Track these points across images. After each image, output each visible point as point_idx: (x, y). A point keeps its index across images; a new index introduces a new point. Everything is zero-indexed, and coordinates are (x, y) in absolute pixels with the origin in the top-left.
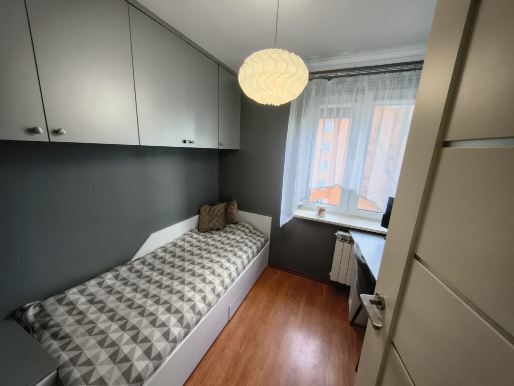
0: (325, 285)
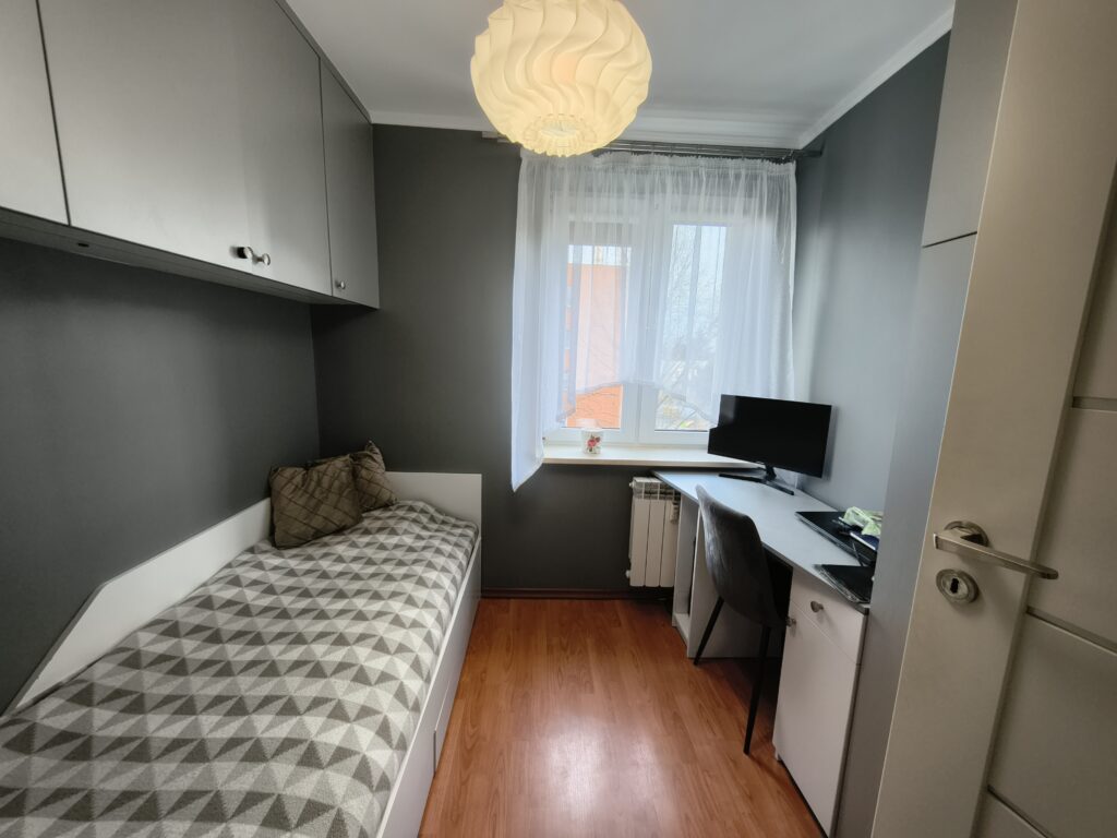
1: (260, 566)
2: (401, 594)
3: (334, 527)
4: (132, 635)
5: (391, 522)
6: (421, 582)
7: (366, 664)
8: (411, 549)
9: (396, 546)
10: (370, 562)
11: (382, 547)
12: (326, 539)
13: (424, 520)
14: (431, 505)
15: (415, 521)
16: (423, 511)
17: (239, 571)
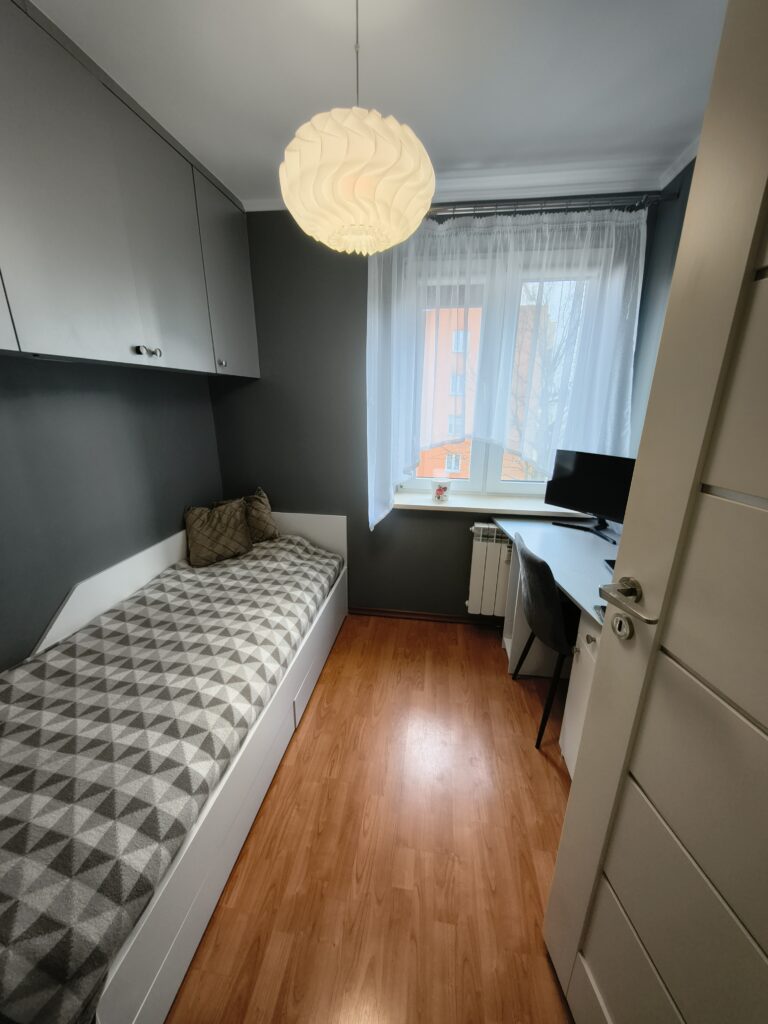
0: (459, 626)
1: (178, 578)
2: (271, 605)
3: (229, 553)
4: (98, 619)
5: (273, 552)
6: (288, 598)
7: (240, 650)
8: (285, 573)
9: (275, 570)
10: (254, 581)
11: (265, 570)
12: (226, 562)
13: (300, 551)
14: (307, 539)
15: (292, 551)
16: (299, 544)
17: (164, 581)
